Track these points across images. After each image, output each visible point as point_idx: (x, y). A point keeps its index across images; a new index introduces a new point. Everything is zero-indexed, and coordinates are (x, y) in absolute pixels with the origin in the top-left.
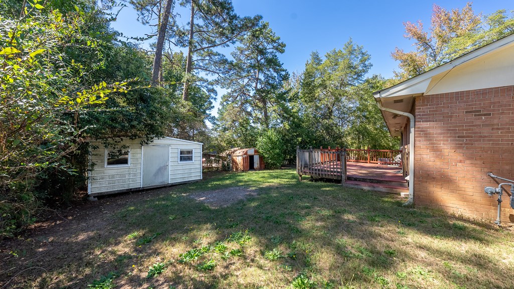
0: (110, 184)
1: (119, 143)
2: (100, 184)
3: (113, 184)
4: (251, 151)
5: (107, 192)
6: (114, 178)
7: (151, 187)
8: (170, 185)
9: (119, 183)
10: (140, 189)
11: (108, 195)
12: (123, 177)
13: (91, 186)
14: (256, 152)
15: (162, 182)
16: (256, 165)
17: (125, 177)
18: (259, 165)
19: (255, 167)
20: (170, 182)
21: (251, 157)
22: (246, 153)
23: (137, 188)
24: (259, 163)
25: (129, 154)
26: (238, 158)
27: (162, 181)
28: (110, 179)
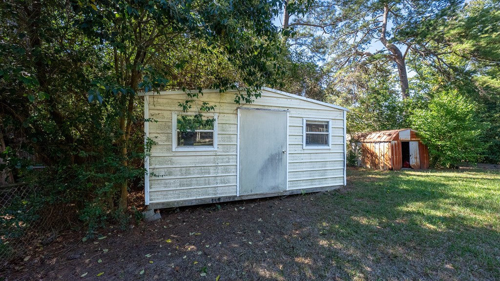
0: (183, 185)
1: (195, 98)
2: (166, 185)
3: (188, 185)
4: (405, 135)
5: (178, 202)
6: (190, 174)
7: (255, 197)
8: (288, 194)
9: (197, 184)
10: (236, 199)
11: (180, 208)
12: (205, 173)
13: (150, 188)
14: (414, 135)
15: (273, 188)
16: (414, 160)
17: (209, 173)
18: (418, 160)
19: (411, 163)
20: (290, 188)
21: (405, 145)
22: (396, 138)
23: (230, 197)
24: (418, 156)
25: (216, 124)
26: (377, 146)
27: (273, 185)
28: (182, 174)
